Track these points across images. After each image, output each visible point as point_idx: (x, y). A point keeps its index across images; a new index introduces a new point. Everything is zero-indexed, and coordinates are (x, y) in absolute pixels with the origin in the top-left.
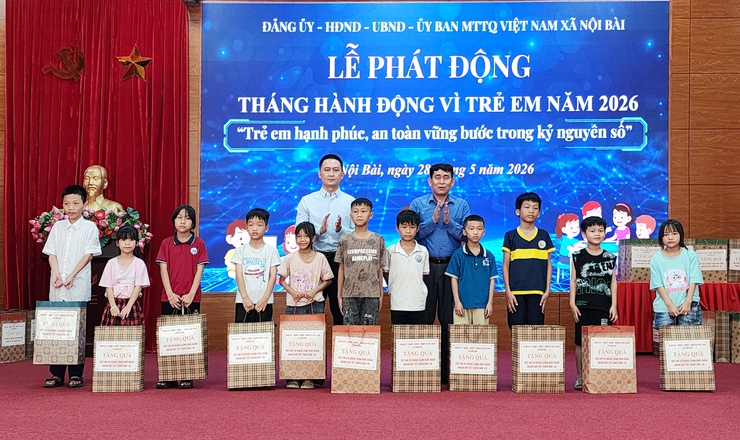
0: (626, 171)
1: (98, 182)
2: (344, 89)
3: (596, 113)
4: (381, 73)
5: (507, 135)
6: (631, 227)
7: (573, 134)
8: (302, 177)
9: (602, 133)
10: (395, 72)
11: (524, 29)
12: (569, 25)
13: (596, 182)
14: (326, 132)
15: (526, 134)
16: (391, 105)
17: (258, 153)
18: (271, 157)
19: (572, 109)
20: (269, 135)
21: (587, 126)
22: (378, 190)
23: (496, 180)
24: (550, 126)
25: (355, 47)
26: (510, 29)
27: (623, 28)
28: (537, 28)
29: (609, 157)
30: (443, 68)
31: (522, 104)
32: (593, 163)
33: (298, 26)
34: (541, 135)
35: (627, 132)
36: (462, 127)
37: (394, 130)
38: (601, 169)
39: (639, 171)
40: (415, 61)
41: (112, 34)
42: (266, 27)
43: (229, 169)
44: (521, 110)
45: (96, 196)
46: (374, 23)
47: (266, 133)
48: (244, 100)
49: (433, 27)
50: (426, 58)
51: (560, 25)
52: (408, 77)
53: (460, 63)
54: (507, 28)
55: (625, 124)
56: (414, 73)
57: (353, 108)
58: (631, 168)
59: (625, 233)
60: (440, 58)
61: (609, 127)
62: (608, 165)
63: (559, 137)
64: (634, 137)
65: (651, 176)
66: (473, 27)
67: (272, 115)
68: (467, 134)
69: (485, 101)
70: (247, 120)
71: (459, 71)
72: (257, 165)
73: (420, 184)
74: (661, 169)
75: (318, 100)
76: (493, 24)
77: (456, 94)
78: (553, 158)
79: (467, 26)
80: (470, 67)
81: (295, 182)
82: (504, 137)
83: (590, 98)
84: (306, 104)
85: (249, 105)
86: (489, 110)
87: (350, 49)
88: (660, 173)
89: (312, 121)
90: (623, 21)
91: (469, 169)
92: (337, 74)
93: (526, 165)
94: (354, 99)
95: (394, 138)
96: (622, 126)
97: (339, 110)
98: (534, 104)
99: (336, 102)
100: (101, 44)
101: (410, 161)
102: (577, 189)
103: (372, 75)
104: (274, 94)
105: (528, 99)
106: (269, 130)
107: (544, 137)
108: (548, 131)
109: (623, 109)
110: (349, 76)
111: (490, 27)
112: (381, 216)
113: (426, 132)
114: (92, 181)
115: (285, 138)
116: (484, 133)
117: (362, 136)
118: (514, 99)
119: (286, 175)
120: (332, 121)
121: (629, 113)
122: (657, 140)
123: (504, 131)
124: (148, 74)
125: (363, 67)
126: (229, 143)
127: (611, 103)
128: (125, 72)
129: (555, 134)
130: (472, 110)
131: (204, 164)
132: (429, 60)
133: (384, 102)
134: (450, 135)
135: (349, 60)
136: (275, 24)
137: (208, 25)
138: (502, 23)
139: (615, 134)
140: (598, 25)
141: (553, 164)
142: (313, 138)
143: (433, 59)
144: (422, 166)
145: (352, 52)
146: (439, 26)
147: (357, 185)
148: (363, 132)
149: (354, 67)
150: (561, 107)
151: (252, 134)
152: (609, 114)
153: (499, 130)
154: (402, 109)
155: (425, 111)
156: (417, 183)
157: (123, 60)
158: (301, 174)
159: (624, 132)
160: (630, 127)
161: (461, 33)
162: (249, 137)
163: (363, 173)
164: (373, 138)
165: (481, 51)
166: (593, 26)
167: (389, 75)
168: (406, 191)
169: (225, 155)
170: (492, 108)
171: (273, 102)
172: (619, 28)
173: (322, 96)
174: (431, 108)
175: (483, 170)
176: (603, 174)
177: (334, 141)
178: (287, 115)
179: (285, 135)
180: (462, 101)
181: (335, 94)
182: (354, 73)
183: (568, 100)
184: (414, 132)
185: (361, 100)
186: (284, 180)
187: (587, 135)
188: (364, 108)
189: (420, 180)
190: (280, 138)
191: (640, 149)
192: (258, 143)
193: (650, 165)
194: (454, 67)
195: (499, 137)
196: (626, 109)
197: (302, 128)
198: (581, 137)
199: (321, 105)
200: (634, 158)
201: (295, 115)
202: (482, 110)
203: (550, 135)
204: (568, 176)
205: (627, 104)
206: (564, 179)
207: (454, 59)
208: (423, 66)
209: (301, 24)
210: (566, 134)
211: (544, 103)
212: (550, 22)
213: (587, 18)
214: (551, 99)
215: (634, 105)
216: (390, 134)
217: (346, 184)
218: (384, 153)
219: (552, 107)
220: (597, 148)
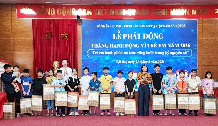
0: (187, 62)
1: (57, 65)
2: (117, 42)
3: (180, 48)
4: (126, 38)
7: (174, 53)
8: (107, 64)
9: (181, 53)
10: (130, 37)
11: (161, 27)
12: (173, 26)
13: (180, 65)
14: (113, 52)
15: (162, 53)
16: (129, 46)
17: (96, 58)
18: (99, 59)
19: (174, 47)
20: (99, 53)
21: (177, 51)
22: (126, 67)
24: (168, 51)
25: (120, 31)
26: (158, 27)
28: (165, 26)
29: (183, 59)
30: (142, 36)
31: (161, 45)
32: (179, 60)
33: (105, 26)
34: (166, 53)
35: (187, 52)
36: (147, 51)
37: (130, 52)
39: (190, 62)
40: (135, 35)
41: (59, 28)
42: (97, 26)
43: (89, 62)
44: (161, 47)
45: (56, 69)
46: (124, 25)
48: (92, 44)
49: (139, 26)
50: (137, 34)
51: (170, 26)
52: (133, 39)
53: (146, 35)
54: (157, 26)
55: (187, 51)
57: (119, 46)
58: (188, 62)
59: (187, 78)
60: (141, 34)
61: (183, 51)
62: (183, 61)
63: (170, 54)
64: (189, 54)
65: (193, 63)
66: (149, 26)
67: (99, 48)
68: (148, 53)
69: (152, 45)
70: (93, 50)
71: (146, 37)
72: (96, 61)
73: (136, 65)
74: (195, 62)
75: (111, 44)
76: (154, 26)
77: (145, 43)
78: (169, 59)
79: (148, 26)
80: (148, 36)
81: (105, 65)
82: (157, 54)
83: (178, 44)
84: (108, 45)
85: (94, 46)
87: (118, 32)
88: (195, 63)
89: (109, 50)
90: (186, 25)
91: (148, 62)
92: (115, 38)
93: (162, 61)
95: (130, 54)
97: (116, 47)
98: (164, 45)
99: (115, 45)
100: (57, 30)
101: (134, 60)
102: (175, 67)
103: (124, 38)
104: (100, 43)
105: (163, 44)
106: (99, 52)
109: (186, 47)
110: (118, 38)
113: (138, 52)
114: (55, 65)
116: (152, 53)
118: (159, 44)
119: (103, 63)
120: (114, 50)
121: (188, 48)
122: (194, 54)
124: (69, 38)
125: (122, 36)
126: (89, 55)
127: (183, 45)
128: (63, 37)
129: (169, 53)
130: (149, 47)
131: (83, 60)
133: (127, 45)
134: (144, 53)
135: (118, 34)
136: (100, 26)
137: (83, 26)
138: (156, 25)
139: (184, 53)
141: (169, 60)
142: (110, 54)
143: (139, 34)
144: (137, 61)
145: (119, 32)
146: (140, 26)
147: (121, 66)
148: (122, 52)
149: (120, 36)
150: (171, 46)
151: (95, 53)
152: (183, 48)
153: (156, 52)
154: (132, 47)
155: (137, 47)
157: (62, 34)
158: (107, 63)
160: (188, 51)
161: (146, 28)
162: (94, 54)
163: (122, 63)
164: (125, 54)
165: (151, 32)
166: (179, 26)
167: (128, 38)
168: (133, 67)
169: (88, 58)
170: (154, 46)
171: (100, 45)
172: (185, 27)
173: (112, 43)
174: (139, 47)
175: (152, 62)
176: (181, 63)
177: (115, 55)
178: (103, 48)
179: (103, 53)
180: (146, 45)
181: (115, 43)
182: (119, 38)
183: (173, 45)
184: (135, 52)
185: (121, 44)
187: (177, 53)
188: (122, 47)
189: (136, 64)
191: (190, 57)
192: (96, 55)
193: (193, 61)
194: (144, 36)
195: (156, 54)
196: (187, 47)
197: (107, 51)
199: (111, 46)
200: (189, 59)
201: (105, 48)
202: (151, 47)
203: (168, 53)
205: (187, 46)
206: (172, 64)
207: (144, 34)
208: (137, 36)
210: (172, 53)
211: (167, 45)
212: (168, 25)
213: (177, 24)
214: (168, 44)
215: (189, 46)
216: (129, 53)
217: (118, 65)
218: (127, 57)
219: (169, 46)
220: (180, 57)
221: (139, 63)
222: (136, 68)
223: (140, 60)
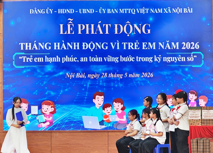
0: (194, 76)
2: (67, 39)
3: (180, 50)
4: (84, 31)
5: (141, 59)
6: (197, 101)
7: (170, 59)
8: (49, 79)
9: (183, 59)
10: (90, 31)
11: (147, 12)
12: (167, 10)
13: (181, 81)
14: (59, 58)
15: (149, 59)
16: (88, 46)
17: (28, 68)
18: (35, 70)
19: (169, 48)
20: (33, 60)
21: (177, 56)
22: (83, 85)
23: (137, 80)
24: (160, 56)
25: (72, 20)
26: (141, 12)
27: (192, 12)
28: (153, 12)
29: (187, 69)
30: (112, 29)
31: (147, 46)
32: (179, 72)
34: (156, 60)
36: (121, 56)
37: (90, 57)
38: (183, 75)
40: (99, 26)
42: (31, 11)
44: (147, 49)
46: (80, 10)
47: (32, 59)
48: (22, 44)
49: (106, 11)
50: (104, 25)
51: (163, 11)
52: (96, 33)
53: (119, 27)
55: (194, 55)
56: (98, 32)
57: (71, 47)
59: (194, 104)
60: (110, 25)
61: (186, 56)
62: (186, 73)
63: (164, 61)
64: (198, 61)
66: (124, 11)
67: (34, 51)
68: (123, 59)
69: (131, 45)
70: (24, 53)
71: (119, 30)
72: (28, 73)
73: (103, 82)
75: (55, 44)
77: (118, 41)
79: (122, 11)
80: (123, 29)
81: (46, 81)
82: (140, 61)
83: (177, 43)
84: (50, 46)
85: (24, 46)
86: (133, 48)
87: (70, 21)
88: (209, 77)
89: (53, 53)
90: (192, 9)
91: (124, 75)
92: (64, 32)
93: (149, 73)
94: (72, 43)
95: (90, 61)
96: (192, 56)
97: (65, 48)
98: (153, 46)
99: (64, 45)
101: (98, 71)
102: (173, 84)
103: (80, 33)
104: (35, 41)
105: (150, 43)
106: (33, 58)
107: (157, 61)
108: (159, 58)
109: (192, 48)
111: (133, 11)
112: (85, 96)
113: (105, 58)
115: (40, 61)
116: (131, 59)
117: (76, 60)
118: (143, 43)
119: (42, 78)
121: (195, 50)
122: (208, 62)
123: (139, 58)
125: (76, 29)
126: (15, 64)
127: (187, 46)
129: (162, 59)
130: (125, 48)
132: (105, 26)
133: (85, 44)
134: (116, 60)
135: (69, 26)
136: (35, 10)
138: (137, 9)
139: (189, 59)
140: (181, 11)
141: (162, 73)
142: (53, 61)
143: (107, 25)
144: (103, 74)
145: (70, 22)
146: (109, 11)
147: (74, 82)
148: (76, 58)
149: (72, 29)
150: (165, 47)
151: (26, 59)
152: (186, 50)
153: (137, 57)
154: (94, 48)
155: (103, 48)
156: (101, 81)
158: (48, 77)
159: (193, 58)
160: (196, 56)
161: (119, 14)
162: (24, 61)
163: (77, 77)
164: (81, 61)
165: (128, 22)
166: (178, 11)
167: (87, 33)
168: (96, 85)
169: (14, 69)
171: (35, 45)
172: (190, 12)
173: (57, 42)
174: (107, 48)
175: (130, 75)
176: (184, 77)
177: (63, 62)
178: (41, 51)
179: (40, 60)
180: (120, 44)
181: (63, 41)
182: (71, 32)
183: (168, 44)
184: (99, 58)
186: (40, 80)
187: (176, 60)
188: (76, 47)
189: (102, 80)
190: (38, 61)
191: (200, 66)
192: (29, 63)
193: (205, 73)
194: (116, 29)
195: (137, 61)
196: (194, 48)
197: (48, 56)
198: (174, 60)
199: (57, 46)
200: (198, 70)
201: (45, 51)
202: (129, 48)
203: (160, 60)
204: (168, 78)
205: (194, 46)
206: (167, 80)
207: (116, 25)
209: (47, 10)
210: (167, 59)
211: (157, 45)
212: (159, 9)
213: (175, 8)
214: (160, 44)
215: (197, 46)
216: (88, 59)
217: (69, 82)
218: (86, 67)
219: (161, 47)
220: (181, 66)
221: (107, 78)
222: (102, 87)
223: (109, 72)
